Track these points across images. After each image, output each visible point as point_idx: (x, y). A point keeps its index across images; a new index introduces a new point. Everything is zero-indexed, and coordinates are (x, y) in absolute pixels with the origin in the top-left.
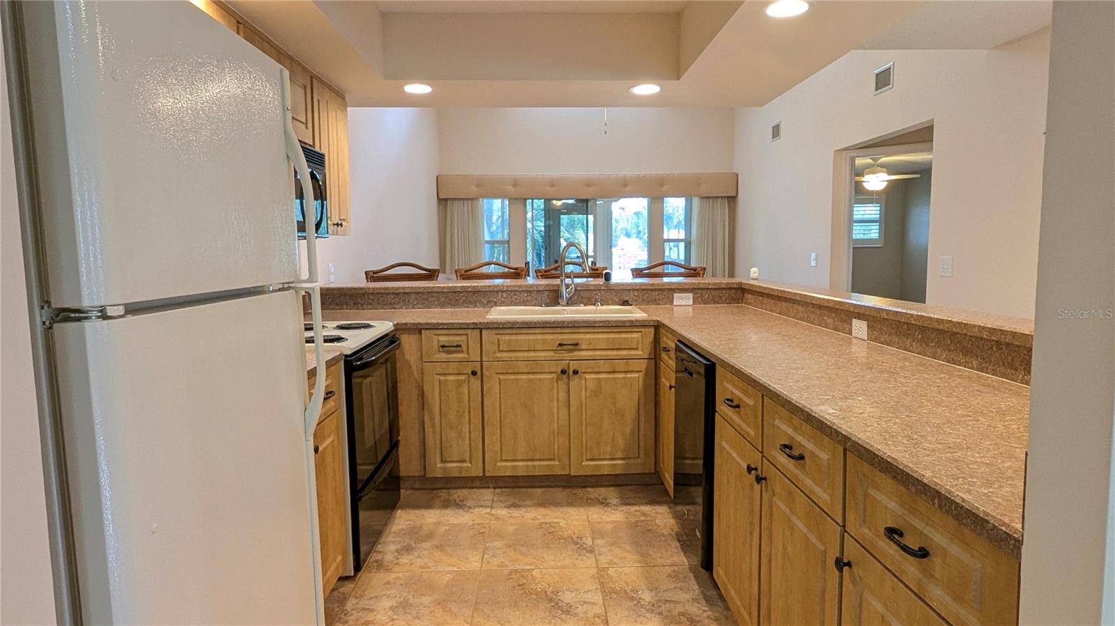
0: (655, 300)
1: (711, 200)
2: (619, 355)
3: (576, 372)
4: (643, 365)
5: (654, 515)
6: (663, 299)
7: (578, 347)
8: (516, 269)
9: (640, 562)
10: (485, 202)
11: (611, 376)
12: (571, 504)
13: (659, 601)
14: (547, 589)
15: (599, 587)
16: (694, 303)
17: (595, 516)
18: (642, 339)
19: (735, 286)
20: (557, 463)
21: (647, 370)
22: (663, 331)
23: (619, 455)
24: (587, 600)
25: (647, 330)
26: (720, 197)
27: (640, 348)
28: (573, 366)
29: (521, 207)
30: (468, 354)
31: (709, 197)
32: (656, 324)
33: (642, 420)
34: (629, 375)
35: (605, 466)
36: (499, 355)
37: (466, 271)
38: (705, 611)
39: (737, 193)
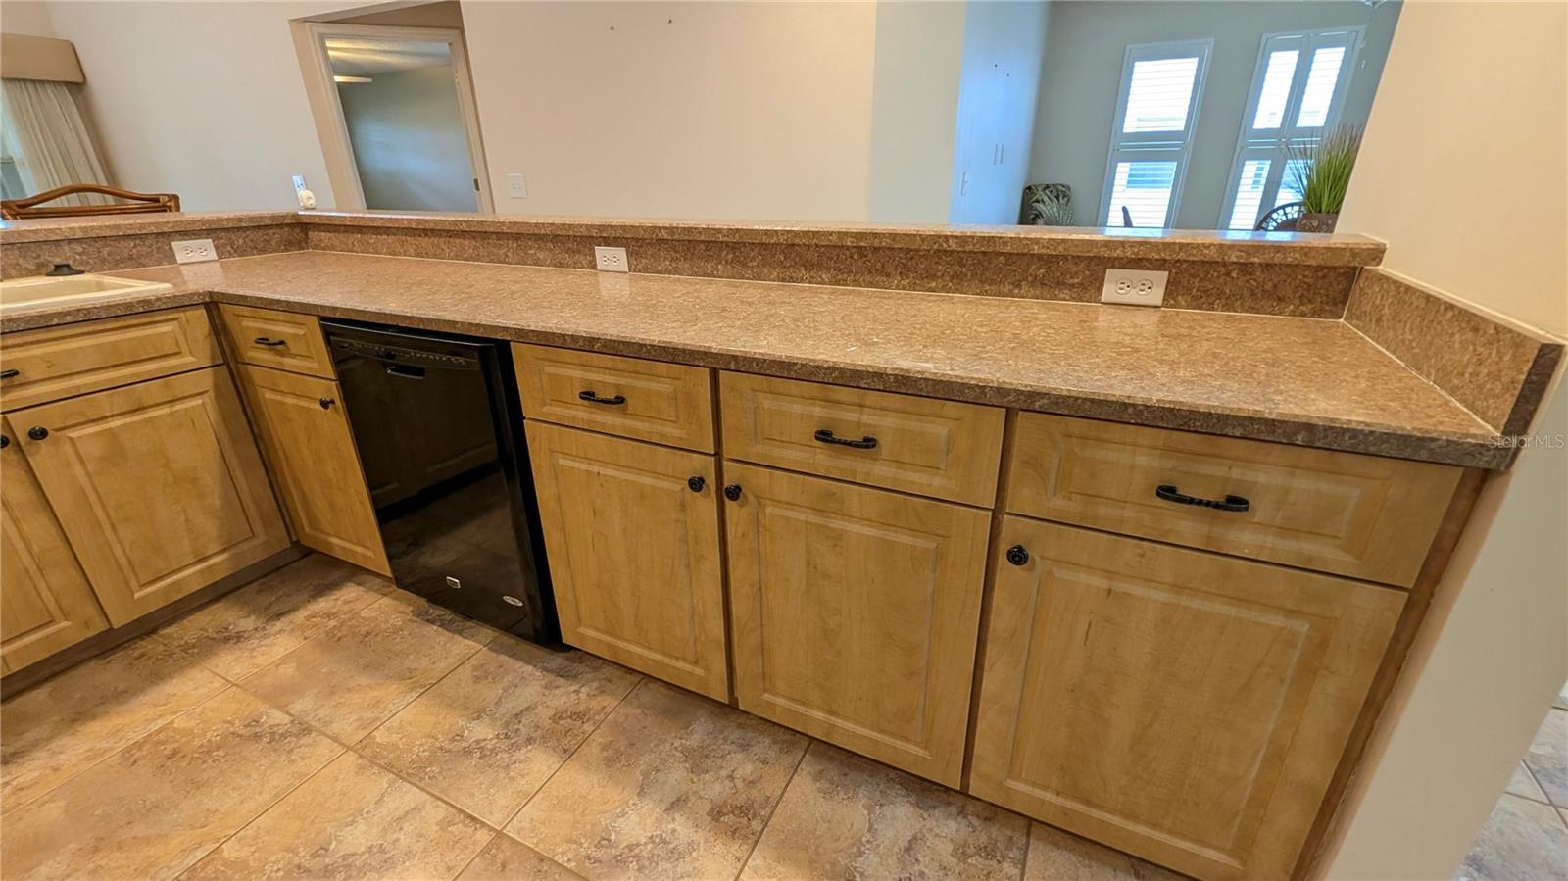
0: (131, 257)
1: (31, 87)
2: (138, 375)
3: (38, 434)
4: (206, 380)
5: (346, 608)
6: (148, 255)
7: (16, 380)
9: (412, 690)
11: (138, 417)
12: (157, 677)
13: (507, 724)
14: (296, 861)
15: (392, 776)
16: (220, 256)
17: (237, 669)
18: (185, 334)
19: (288, 221)
20: (64, 624)
21: (217, 388)
22: (228, 311)
23: (213, 547)
24: (397, 814)
25: (188, 313)
27: (184, 349)
28: (24, 422)
31: (24, 81)
32: (207, 299)
33: (239, 474)
34: (179, 406)
35: (191, 578)
38: (577, 692)
39: (84, 78)
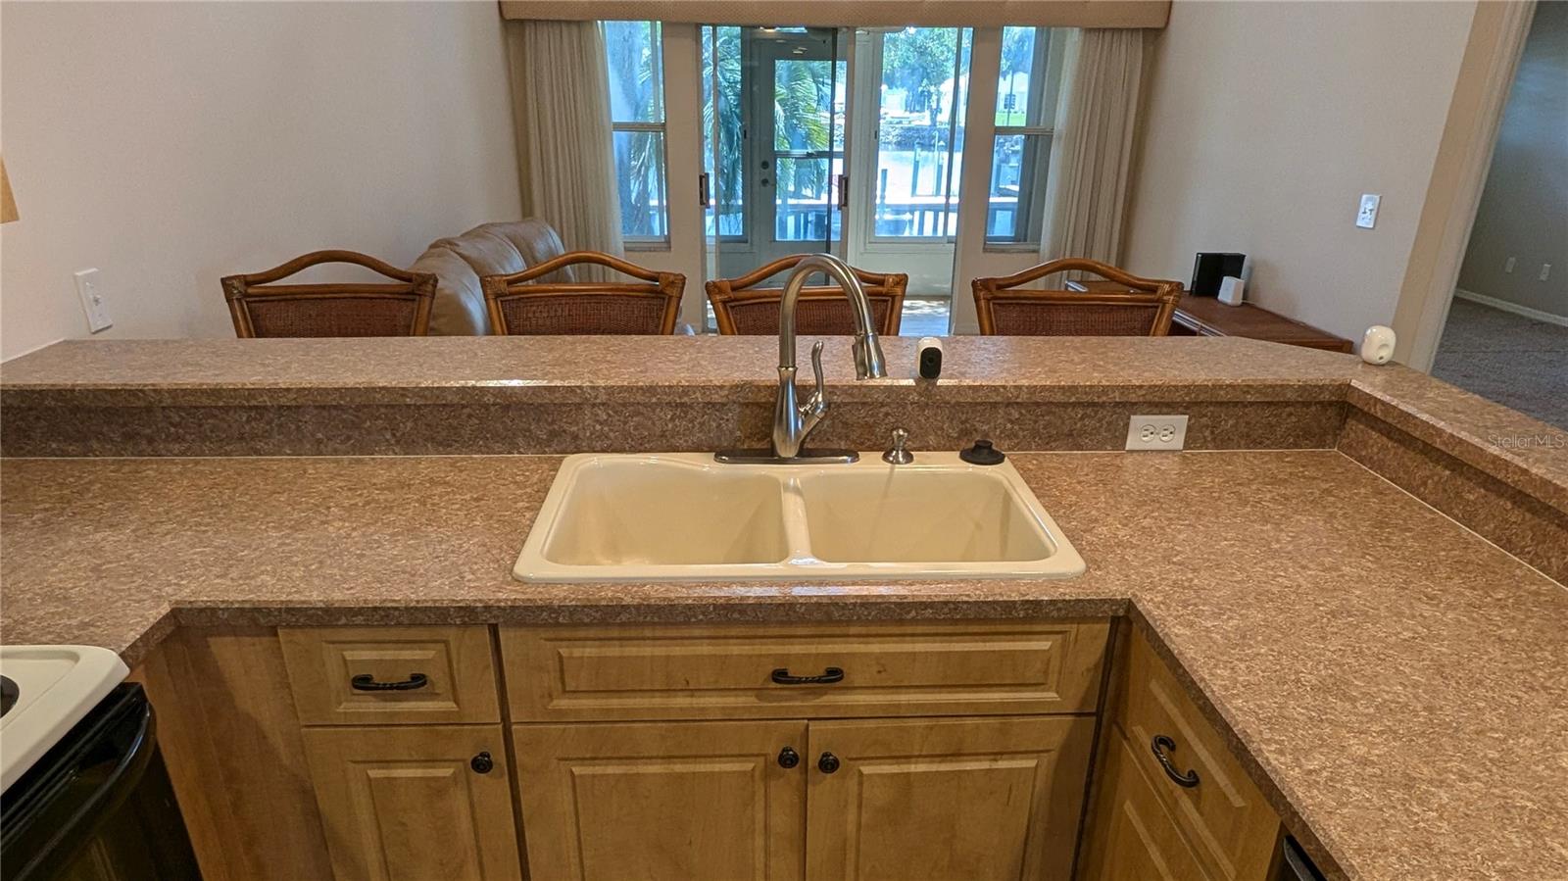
0: (1071, 436)
3: (828, 765)
6: (1094, 430)
7: (839, 681)
8: (653, 278)
10: (610, 32)
11: (947, 767)
16: (1187, 446)
18: (1063, 657)
21: (1065, 748)
25: (1084, 629)
26: (1127, 29)
28: (821, 738)
29: (689, 43)
30: (456, 701)
31: (1105, 30)
34: (1003, 764)
36: (563, 703)
37: (510, 283)
39: (1167, 23)
